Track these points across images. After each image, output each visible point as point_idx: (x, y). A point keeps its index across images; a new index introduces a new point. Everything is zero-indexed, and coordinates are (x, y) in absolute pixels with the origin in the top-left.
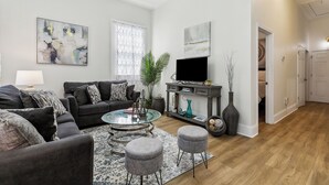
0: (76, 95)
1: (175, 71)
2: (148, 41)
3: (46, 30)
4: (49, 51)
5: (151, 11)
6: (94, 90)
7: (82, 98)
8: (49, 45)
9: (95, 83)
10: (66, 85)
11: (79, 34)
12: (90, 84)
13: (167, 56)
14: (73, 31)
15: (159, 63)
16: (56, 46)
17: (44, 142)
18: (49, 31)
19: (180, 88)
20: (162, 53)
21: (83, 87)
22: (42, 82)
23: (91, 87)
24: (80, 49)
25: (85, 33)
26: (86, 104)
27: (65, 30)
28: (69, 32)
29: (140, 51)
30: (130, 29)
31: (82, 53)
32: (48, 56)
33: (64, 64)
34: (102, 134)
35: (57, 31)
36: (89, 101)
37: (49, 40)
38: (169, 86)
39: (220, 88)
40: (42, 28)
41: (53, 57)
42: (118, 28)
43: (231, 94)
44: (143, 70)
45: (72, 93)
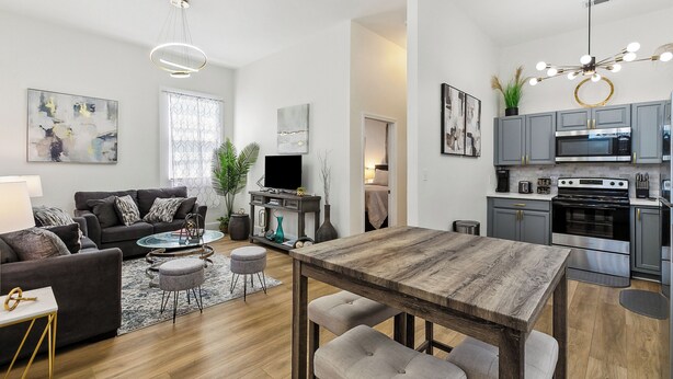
0: (98, 212)
1: (264, 173)
2: (227, 120)
3: (43, 108)
4: (49, 141)
5: (232, 73)
6: (128, 203)
7: (107, 217)
8: (49, 133)
9: (130, 193)
10: (79, 197)
11: (102, 113)
12: (122, 194)
13: (254, 149)
14: (91, 108)
15: (242, 158)
16: (60, 132)
17: (69, 254)
18: (48, 111)
19: (267, 199)
20: (248, 143)
21: (109, 200)
22: (41, 195)
23: (123, 199)
24: (104, 138)
25: (113, 111)
26: (114, 225)
27: (77, 108)
28: (84, 111)
29: (213, 139)
30: (194, 102)
31: (108, 144)
32: (47, 151)
33: (74, 162)
34: (140, 268)
35: (64, 110)
36: (119, 221)
37: (49, 124)
38: (254, 196)
39: (319, 198)
40: (36, 105)
41: (56, 152)
42: (173, 101)
43: (327, 208)
44: (215, 171)
45: (91, 210)
